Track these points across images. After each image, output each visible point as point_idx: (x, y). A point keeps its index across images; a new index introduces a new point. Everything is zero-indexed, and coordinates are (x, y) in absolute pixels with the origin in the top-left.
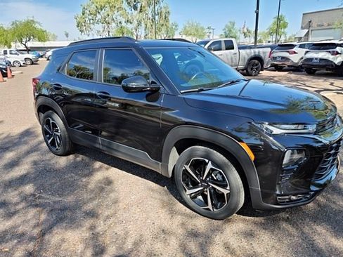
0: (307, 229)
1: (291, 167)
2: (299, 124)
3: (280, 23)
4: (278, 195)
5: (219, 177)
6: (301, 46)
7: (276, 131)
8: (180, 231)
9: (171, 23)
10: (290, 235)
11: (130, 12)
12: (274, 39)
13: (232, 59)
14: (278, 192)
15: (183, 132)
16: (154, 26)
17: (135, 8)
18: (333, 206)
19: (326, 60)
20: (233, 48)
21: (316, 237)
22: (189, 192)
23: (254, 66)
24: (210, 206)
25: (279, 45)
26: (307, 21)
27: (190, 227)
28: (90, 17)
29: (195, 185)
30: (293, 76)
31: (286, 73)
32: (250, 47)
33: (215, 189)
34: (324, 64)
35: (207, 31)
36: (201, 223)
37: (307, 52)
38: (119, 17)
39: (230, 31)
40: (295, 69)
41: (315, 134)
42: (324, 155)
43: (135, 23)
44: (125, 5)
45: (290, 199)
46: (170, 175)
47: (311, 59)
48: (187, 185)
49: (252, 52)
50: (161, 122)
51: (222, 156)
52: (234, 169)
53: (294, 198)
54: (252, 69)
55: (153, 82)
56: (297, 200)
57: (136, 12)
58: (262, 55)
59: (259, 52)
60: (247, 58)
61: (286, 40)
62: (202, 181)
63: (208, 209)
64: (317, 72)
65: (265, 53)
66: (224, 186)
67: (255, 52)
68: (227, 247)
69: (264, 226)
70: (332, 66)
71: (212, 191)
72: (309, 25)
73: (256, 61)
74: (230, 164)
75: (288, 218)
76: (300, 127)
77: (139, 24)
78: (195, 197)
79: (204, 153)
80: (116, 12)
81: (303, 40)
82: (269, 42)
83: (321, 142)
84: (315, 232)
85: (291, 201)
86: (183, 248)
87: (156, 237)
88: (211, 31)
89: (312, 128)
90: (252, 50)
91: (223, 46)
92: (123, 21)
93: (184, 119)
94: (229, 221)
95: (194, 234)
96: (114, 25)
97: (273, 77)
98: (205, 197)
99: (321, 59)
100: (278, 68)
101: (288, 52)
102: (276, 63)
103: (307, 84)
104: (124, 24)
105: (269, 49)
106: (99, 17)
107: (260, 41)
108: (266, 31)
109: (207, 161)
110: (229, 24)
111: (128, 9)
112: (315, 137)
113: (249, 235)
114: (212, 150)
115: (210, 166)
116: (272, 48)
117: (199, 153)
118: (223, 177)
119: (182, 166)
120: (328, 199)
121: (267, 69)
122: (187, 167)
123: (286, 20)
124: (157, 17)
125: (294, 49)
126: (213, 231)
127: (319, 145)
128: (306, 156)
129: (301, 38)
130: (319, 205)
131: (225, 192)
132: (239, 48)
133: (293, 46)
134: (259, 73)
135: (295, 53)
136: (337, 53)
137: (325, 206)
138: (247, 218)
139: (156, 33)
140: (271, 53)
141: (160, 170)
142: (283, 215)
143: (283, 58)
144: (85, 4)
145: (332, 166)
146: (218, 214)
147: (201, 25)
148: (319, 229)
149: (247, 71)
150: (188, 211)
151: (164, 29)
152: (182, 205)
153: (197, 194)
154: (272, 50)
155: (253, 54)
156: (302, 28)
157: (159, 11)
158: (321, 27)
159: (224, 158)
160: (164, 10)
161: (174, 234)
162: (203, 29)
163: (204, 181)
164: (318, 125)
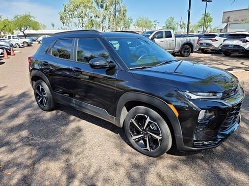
0: (215, 165)
1: (204, 122)
2: (210, 92)
3: (206, 19)
4: (195, 141)
5: (155, 128)
6: (221, 36)
7: (194, 97)
8: (127, 164)
9: (127, 18)
10: (203, 169)
11: (98, 10)
12: (202, 30)
13: (170, 44)
14: (195, 139)
15: (130, 96)
16: (115, 20)
17: (102, 7)
18: (235, 149)
19: (239, 46)
20: (171, 37)
21: (221, 171)
22: (134, 137)
23: (186, 49)
24: (148, 148)
25: (205, 35)
26: (227, 17)
27: (134, 162)
28: (70, 13)
29: (138, 133)
30: (214, 57)
31: (209, 55)
32: (184, 36)
33: (151, 136)
34: (237, 49)
35: (154, 23)
36: (142, 159)
37: (225, 40)
38: (90, 14)
39: (170, 24)
40: (216, 52)
41: (221, 99)
42: (228, 114)
43: (102, 17)
44: (94, 5)
45: (203, 143)
46: (122, 126)
47: (227, 45)
48: (133, 133)
49: (185, 40)
50: (116, 89)
51: (157, 113)
52: (165, 122)
53: (206, 143)
54: (184, 52)
55: (111, 62)
56: (208, 145)
57: (103, 10)
58: (192, 42)
59: (190, 40)
60: (181, 44)
61: (211, 31)
62: (143, 130)
63: (147, 150)
64: (232, 55)
65: (194, 40)
66: (158, 134)
67: (187, 40)
68: (159, 176)
69: (185, 162)
70: (243, 50)
71: (150, 137)
72: (228, 20)
73: (188, 46)
74: (162, 118)
75: (202, 157)
76: (211, 94)
77: (104, 18)
78: (138, 141)
79: (144, 111)
80: (88, 9)
81: (223, 31)
82: (199, 32)
83: (225, 105)
84: (221, 167)
85: (204, 145)
86: (129, 175)
87: (110, 168)
88: (157, 23)
89: (220, 95)
90: (185, 38)
91: (164, 35)
92: (93, 16)
93: (132, 88)
94: (161, 158)
95: (136, 166)
96: (86, 19)
97: (200, 57)
98: (145, 141)
99: (235, 46)
100: (204, 51)
101: (211, 40)
102: (202, 47)
103: (224, 63)
104: (93, 18)
105: (198, 38)
106: (76, 13)
107: (192, 31)
108: (196, 24)
109: (146, 116)
110: (169, 19)
111: (97, 7)
112: (222, 101)
113: (174, 168)
114: (150, 109)
115: (148, 120)
116: (200, 36)
117: (141, 111)
118: (157, 128)
119: (130, 120)
120: (232, 145)
121: (195, 52)
122: (133, 121)
123: (211, 16)
124: (117, 14)
125: (216, 38)
126: (150, 164)
127: (224, 107)
128: (215, 114)
129: (222, 29)
130: (225, 149)
131: (159, 138)
132: (176, 37)
133: (214, 36)
134: (189, 55)
135: (216, 40)
136: (247, 41)
137: (230, 149)
138: (174, 156)
139: (116, 25)
140: (199, 40)
141: (114, 122)
142: (199, 155)
143: (207, 44)
144: (66, 4)
145: (234, 121)
146: (153, 153)
147: (150, 19)
148: (224, 165)
149: (181, 53)
150: (134, 150)
151: (122, 22)
152: (129, 147)
153: (139, 139)
154: (199, 38)
155: (185, 41)
156: (223, 22)
157: (119, 9)
158: (236, 22)
159: (158, 115)
160: (122, 9)
161: (123, 166)
162: (150, 22)
163: (145, 130)
164: (224, 93)
